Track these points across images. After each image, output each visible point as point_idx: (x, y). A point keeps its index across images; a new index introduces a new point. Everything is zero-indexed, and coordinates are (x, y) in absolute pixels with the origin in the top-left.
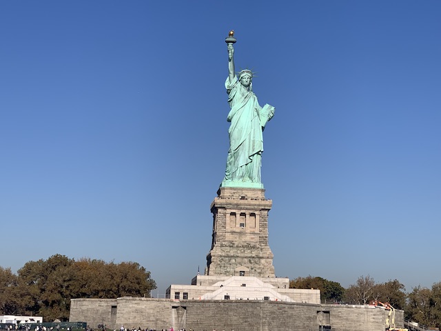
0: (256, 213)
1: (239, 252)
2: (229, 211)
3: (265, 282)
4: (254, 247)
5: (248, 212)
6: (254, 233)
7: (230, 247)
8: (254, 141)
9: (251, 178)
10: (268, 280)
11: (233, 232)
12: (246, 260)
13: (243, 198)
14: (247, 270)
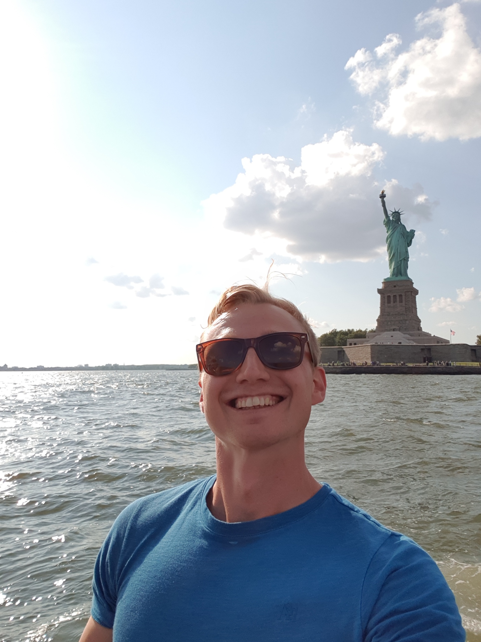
0: (403, 294)
1: (392, 318)
2: (386, 296)
3: (405, 334)
4: (402, 314)
5: (397, 295)
6: (402, 306)
7: (388, 315)
9: (401, 274)
10: (408, 333)
11: (389, 307)
12: (397, 322)
13: (395, 286)
14: (397, 328)
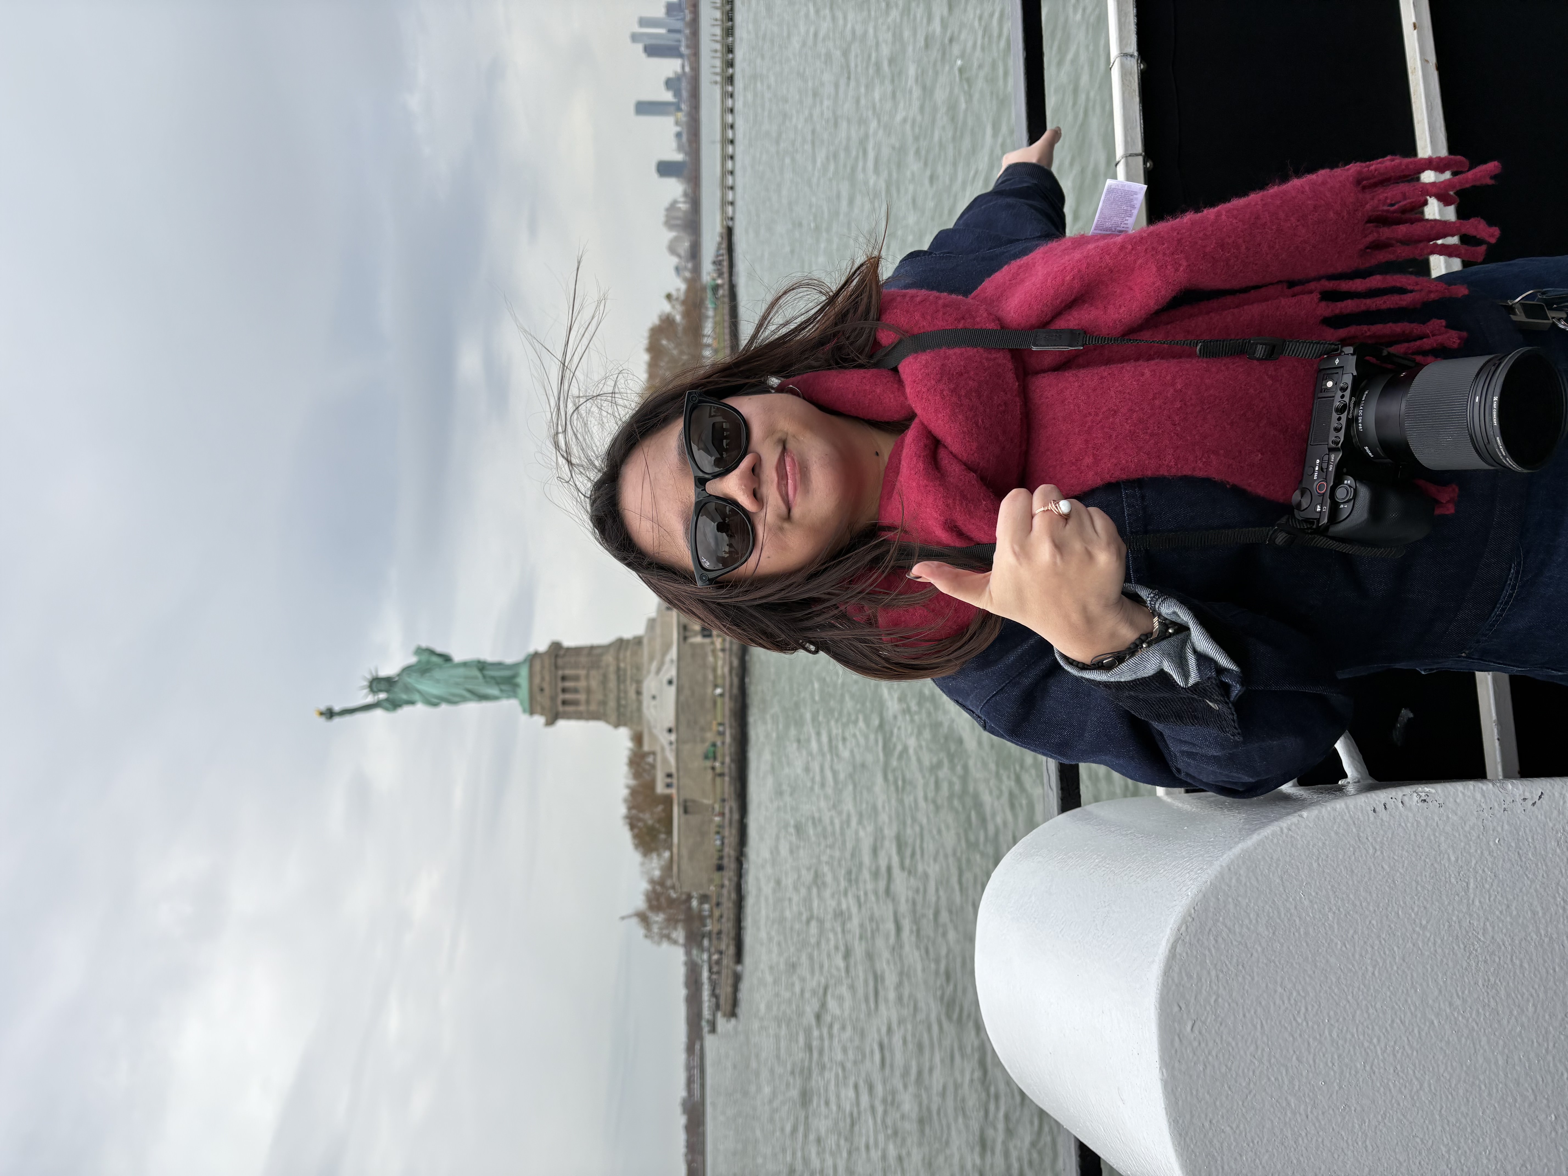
0: (560, 673)
2: (561, 708)
5: (560, 685)
6: (587, 677)
7: (605, 706)
8: (466, 677)
11: (588, 702)
12: (622, 687)
13: (542, 690)
14: (634, 686)
